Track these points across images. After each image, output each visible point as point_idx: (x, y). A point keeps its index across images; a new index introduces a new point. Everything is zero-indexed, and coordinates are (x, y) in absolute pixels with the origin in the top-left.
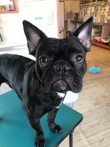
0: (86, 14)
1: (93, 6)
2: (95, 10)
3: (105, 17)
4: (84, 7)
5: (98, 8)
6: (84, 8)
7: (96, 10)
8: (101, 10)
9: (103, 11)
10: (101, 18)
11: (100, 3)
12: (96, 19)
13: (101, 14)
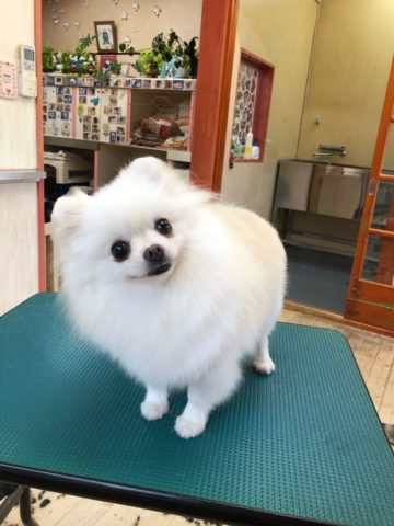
1: (51, 84)
2: (60, 100)
3: (98, 124)
5: (71, 94)
7: (64, 99)
8: (84, 100)
9: (90, 104)
10: (85, 127)
11: (75, 79)
12: (66, 127)
13: (85, 113)
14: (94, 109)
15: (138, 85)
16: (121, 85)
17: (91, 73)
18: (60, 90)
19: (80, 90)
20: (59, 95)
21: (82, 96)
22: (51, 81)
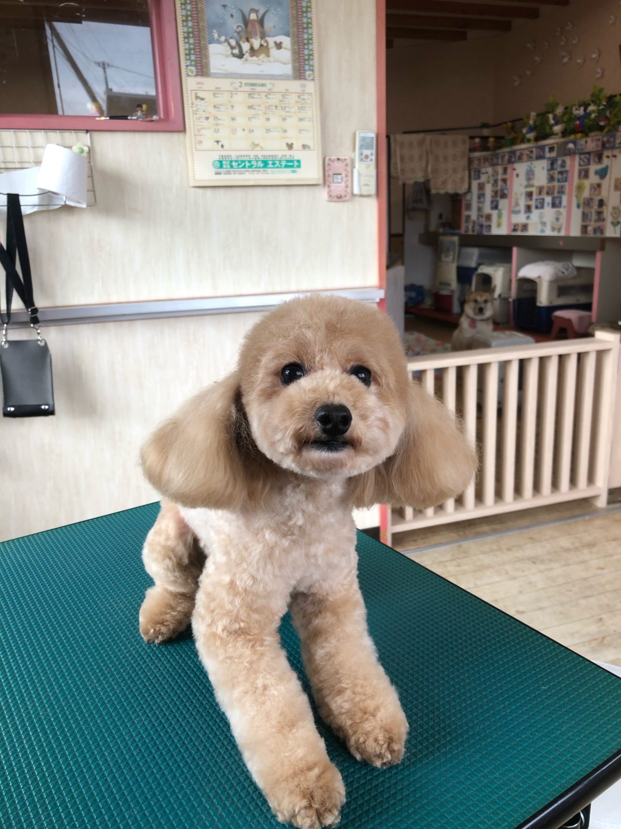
0: (504, 196)
1: (540, 157)
2: (551, 179)
3: (604, 209)
4: (493, 165)
5: (568, 168)
6: (490, 170)
7: (556, 176)
8: (585, 174)
9: (594, 179)
10: (585, 216)
11: (575, 143)
12: (557, 219)
13: (586, 194)
14: (599, 185)
17: (601, 129)
18: (552, 164)
19: (580, 159)
20: (551, 172)
21: (583, 167)
22: (541, 153)
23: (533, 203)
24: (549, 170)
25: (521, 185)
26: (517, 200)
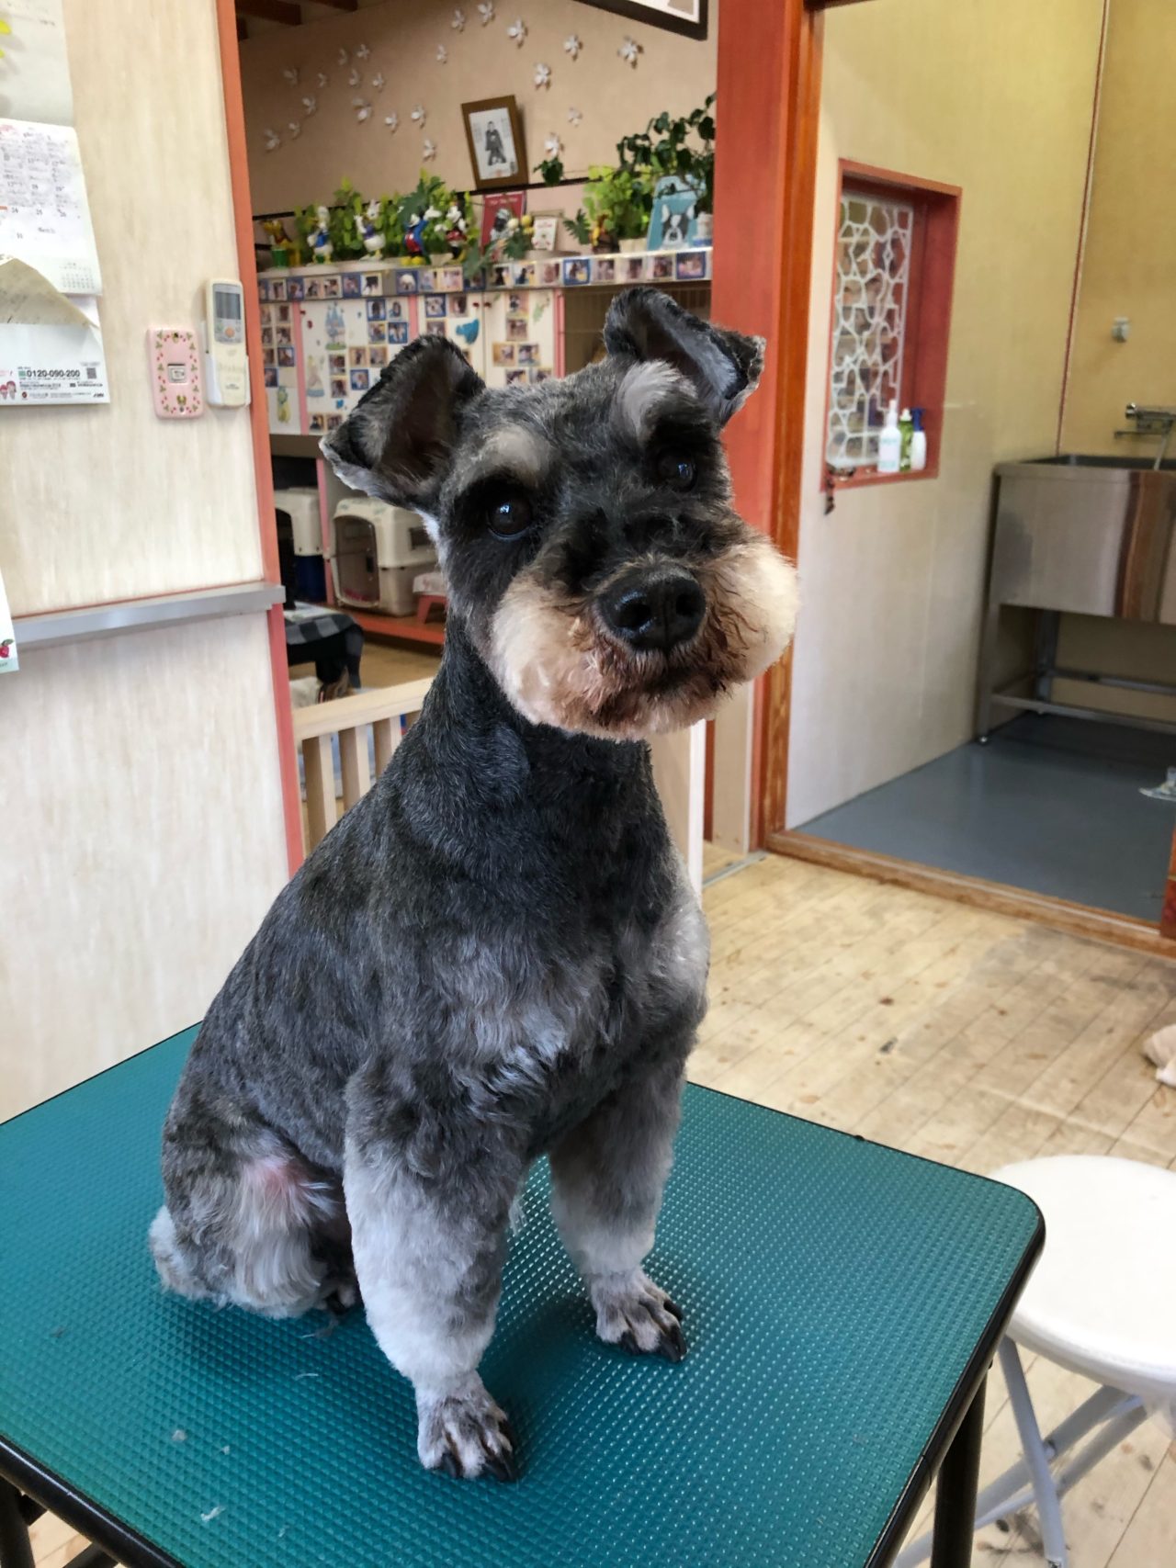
2: (377, 335)
5: (405, 316)
7: (385, 330)
11: (415, 274)
15: (581, 277)
16: (535, 280)
17: (456, 252)
18: (376, 308)
19: (427, 303)
20: (376, 323)
21: (432, 319)
22: (353, 286)
23: (347, 378)
24: (369, 320)
25: (318, 343)
26: (313, 370)
